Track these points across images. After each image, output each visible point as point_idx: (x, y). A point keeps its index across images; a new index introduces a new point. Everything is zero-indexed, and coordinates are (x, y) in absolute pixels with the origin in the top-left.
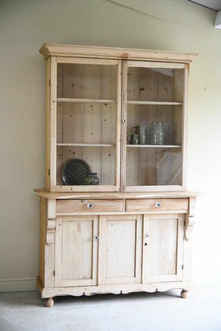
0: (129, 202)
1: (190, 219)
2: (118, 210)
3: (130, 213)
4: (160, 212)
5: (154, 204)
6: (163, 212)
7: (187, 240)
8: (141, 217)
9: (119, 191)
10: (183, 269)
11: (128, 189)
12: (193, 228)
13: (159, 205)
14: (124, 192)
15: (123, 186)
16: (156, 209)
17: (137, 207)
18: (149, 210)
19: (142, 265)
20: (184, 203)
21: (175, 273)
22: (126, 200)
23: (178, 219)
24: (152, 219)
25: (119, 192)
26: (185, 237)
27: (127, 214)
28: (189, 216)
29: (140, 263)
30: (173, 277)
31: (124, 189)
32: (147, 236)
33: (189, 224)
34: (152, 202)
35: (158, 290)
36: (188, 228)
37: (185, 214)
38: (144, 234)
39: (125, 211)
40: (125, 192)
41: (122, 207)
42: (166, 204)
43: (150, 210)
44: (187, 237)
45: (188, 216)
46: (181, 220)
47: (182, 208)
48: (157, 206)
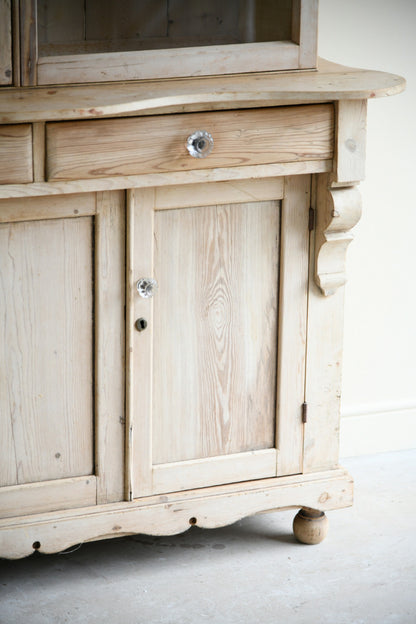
0: (59, 138)
1: (339, 200)
2: (12, 177)
3: (69, 188)
4: (203, 173)
5: (179, 141)
6: (219, 175)
7: (321, 292)
8: (115, 201)
9: (8, 80)
10: (304, 420)
11: (53, 69)
12: (350, 240)
13: (199, 144)
14: (31, 88)
15: (25, 56)
16: (188, 162)
17: (101, 159)
18: (156, 167)
19: (124, 421)
20: (312, 128)
21: (269, 441)
22: (50, 128)
23: (281, 203)
24: (169, 206)
25: (8, 86)
26: (313, 283)
27: (55, 192)
28: (334, 185)
29: (117, 413)
30: (263, 461)
31: (30, 72)
32: (146, 286)
33: (335, 223)
34: (167, 130)
35: (199, 524)
36: (330, 238)
37: (314, 177)
38: (133, 279)
39: (46, 179)
40: (38, 87)
41: (30, 161)
42: (233, 135)
43: (158, 169)
44: (323, 281)
45: (329, 184)
46: (295, 204)
47: (304, 151)
48: (191, 148)
